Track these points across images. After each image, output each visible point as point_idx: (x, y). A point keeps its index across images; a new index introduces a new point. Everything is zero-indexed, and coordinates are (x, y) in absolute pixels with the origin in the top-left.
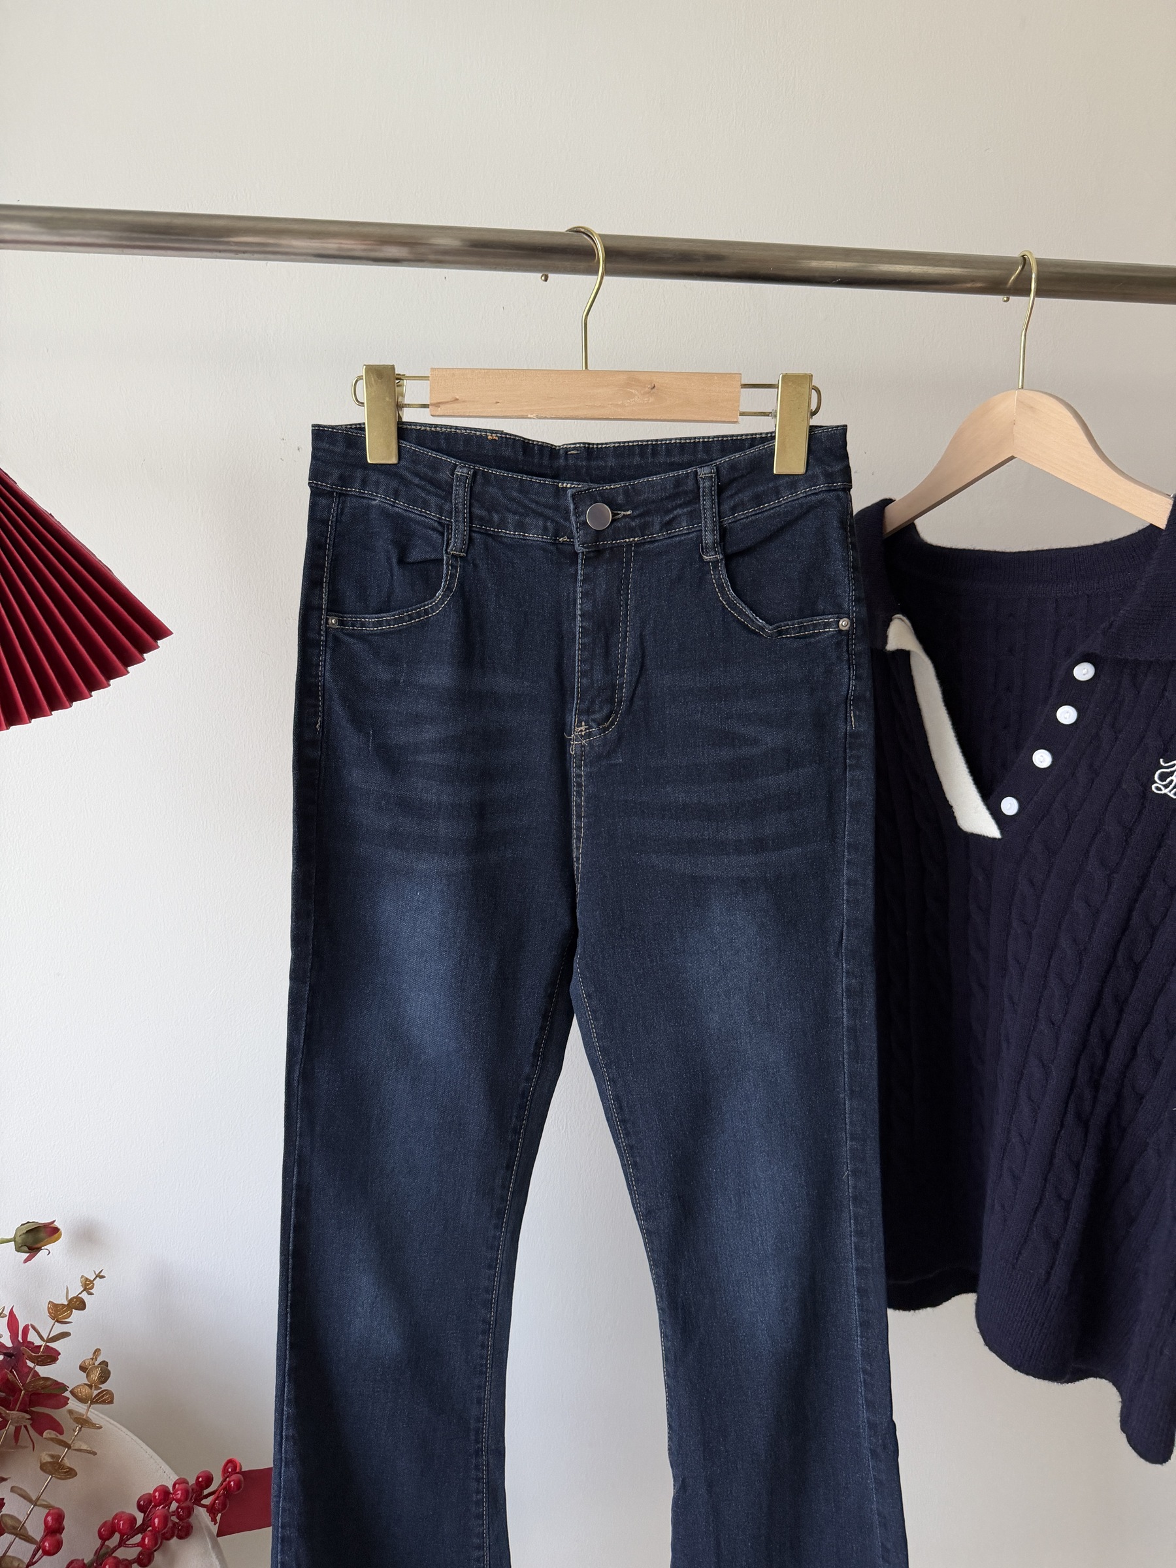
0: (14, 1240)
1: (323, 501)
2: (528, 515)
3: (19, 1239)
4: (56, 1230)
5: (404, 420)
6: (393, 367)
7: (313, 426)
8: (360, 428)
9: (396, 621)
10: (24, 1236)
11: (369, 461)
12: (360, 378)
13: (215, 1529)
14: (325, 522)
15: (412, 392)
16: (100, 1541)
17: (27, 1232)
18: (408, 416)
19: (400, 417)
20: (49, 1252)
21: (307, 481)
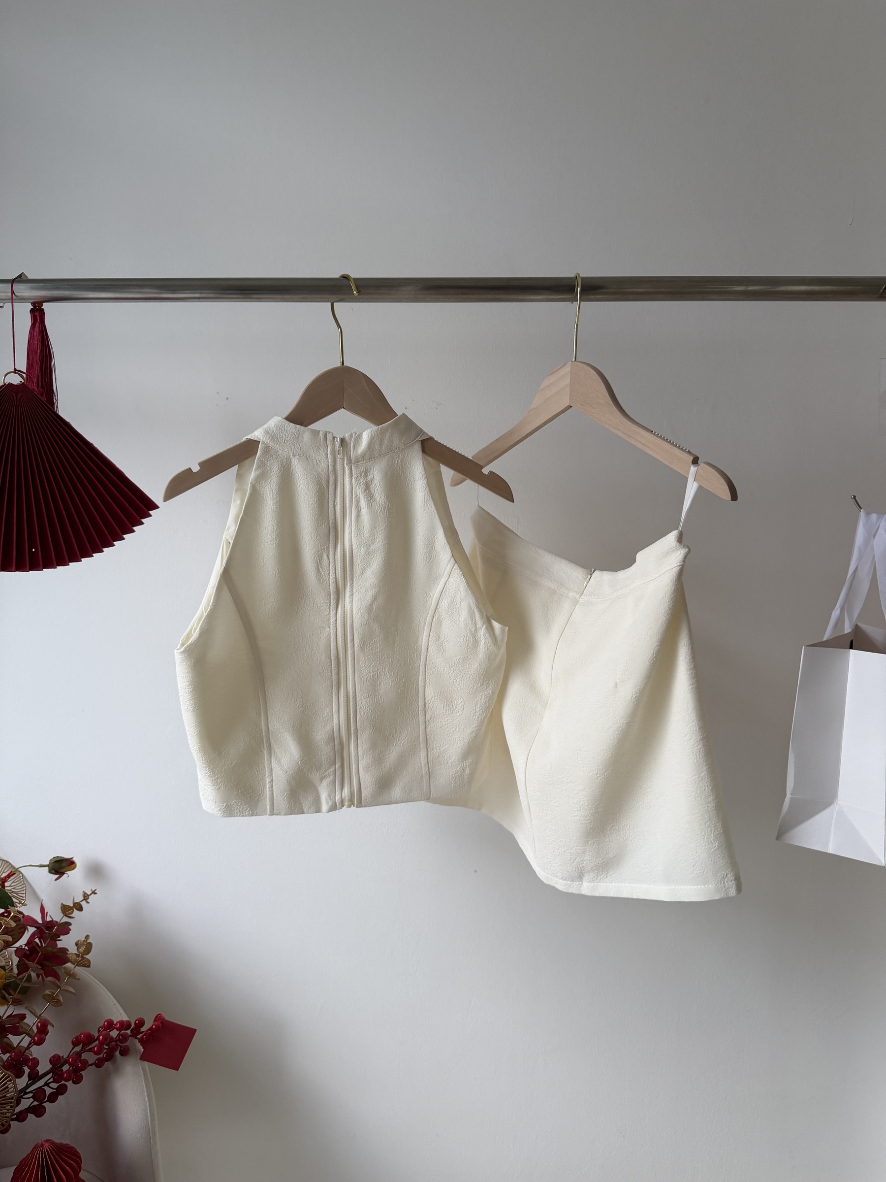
0: (49, 866)
4: (74, 863)
10: (55, 865)
17: (56, 862)
20: (69, 876)
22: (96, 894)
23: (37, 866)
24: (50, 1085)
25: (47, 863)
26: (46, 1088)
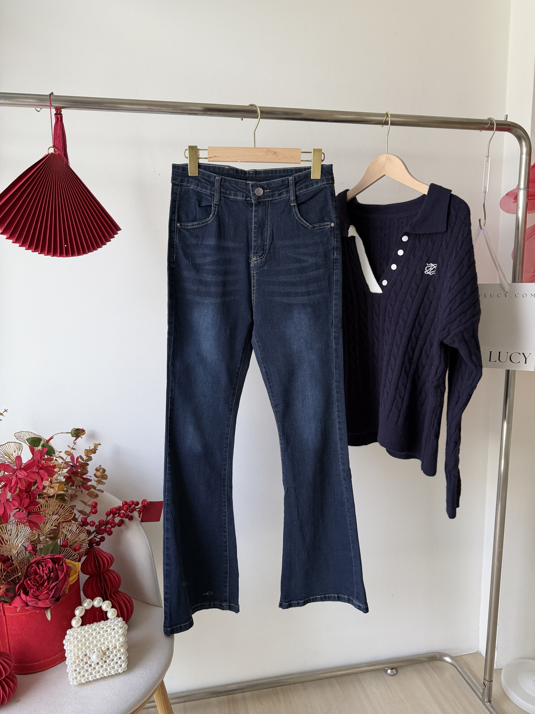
0: (71, 433)
1: (176, 187)
2: (238, 192)
3: (73, 432)
4: (84, 431)
5: (200, 162)
6: (197, 147)
7: (172, 164)
8: (187, 165)
9: (198, 224)
10: (74, 431)
11: (189, 175)
12: (187, 149)
13: (140, 519)
14: (176, 194)
15: (202, 154)
16: (107, 516)
17: (76, 430)
18: (201, 161)
19: (199, 162)
20: (82, 438)
21: (171, 181)
22: (100, 445)
23: (66, 433)
24: (97, 537)
25: (70, 431)
26: (95, 538)
